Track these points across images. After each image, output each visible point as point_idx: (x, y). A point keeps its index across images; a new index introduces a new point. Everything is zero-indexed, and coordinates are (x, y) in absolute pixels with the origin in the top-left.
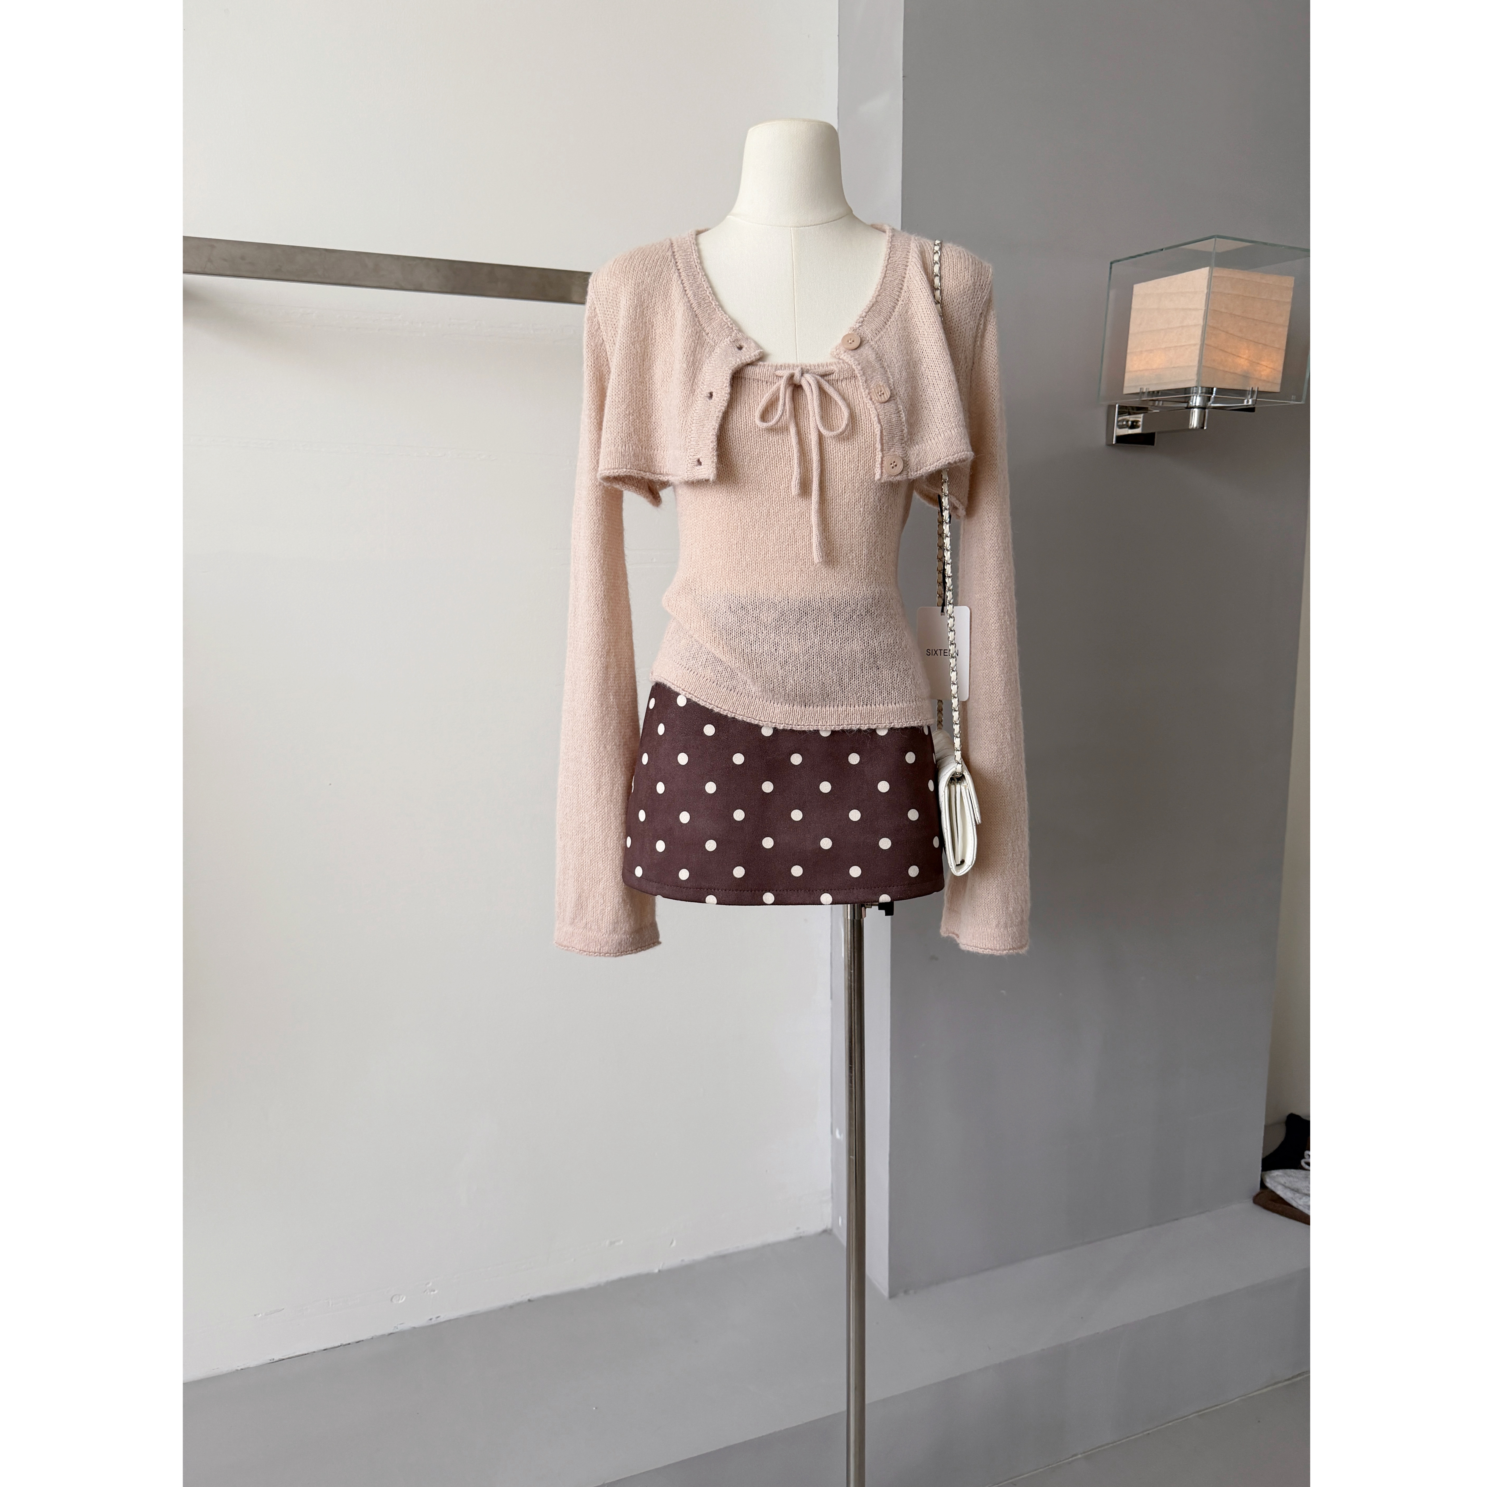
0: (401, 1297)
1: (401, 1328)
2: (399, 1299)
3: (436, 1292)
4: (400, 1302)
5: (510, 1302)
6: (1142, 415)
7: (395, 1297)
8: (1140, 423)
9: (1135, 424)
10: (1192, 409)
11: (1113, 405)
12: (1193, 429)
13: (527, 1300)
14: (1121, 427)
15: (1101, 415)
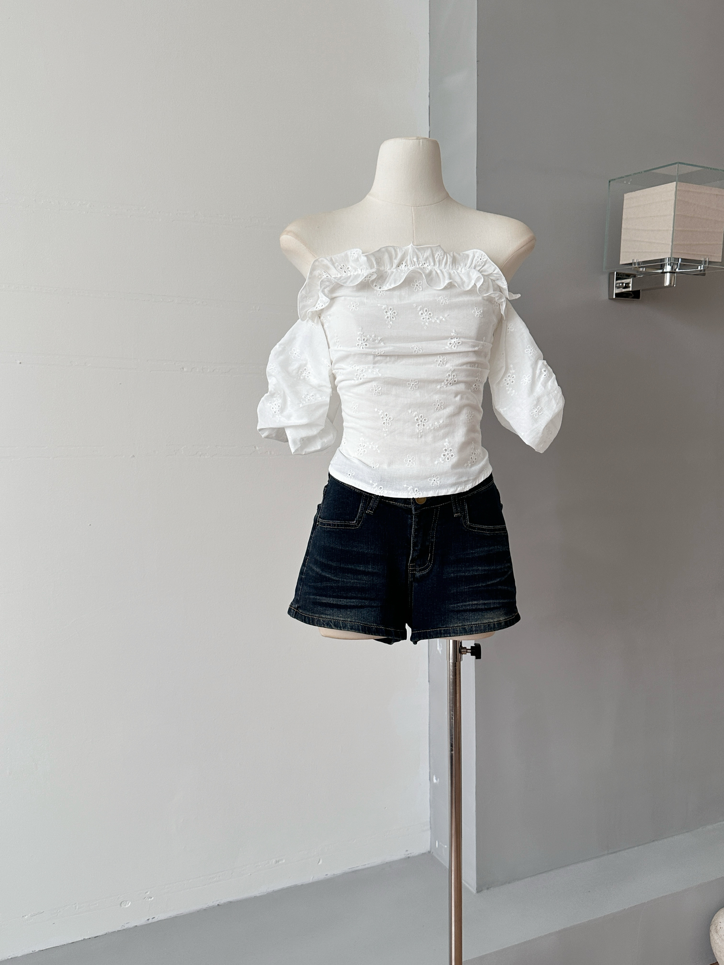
0: (128, 902)
1: (126, 926)
2: (126, 905)
3: (152, 898)
4: (127, 906)
5: (205, 906)
6: (631, 279)
7: (123, 902)
8: (631, 285)
9: (627, 285)
10: (666, 274)
11: (612, 273)
12: (667, 286)
13: (217, 904)
14: (618, 288)
15: (604, 279)
